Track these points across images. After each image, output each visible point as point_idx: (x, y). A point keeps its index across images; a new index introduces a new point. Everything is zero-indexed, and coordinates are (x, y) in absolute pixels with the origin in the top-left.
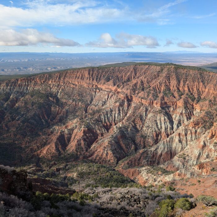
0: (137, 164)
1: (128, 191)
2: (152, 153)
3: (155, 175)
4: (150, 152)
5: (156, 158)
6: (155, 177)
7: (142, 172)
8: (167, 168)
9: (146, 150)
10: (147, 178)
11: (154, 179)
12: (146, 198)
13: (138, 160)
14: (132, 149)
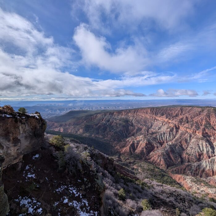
0: (182, 172)
1: (176, 190)
2: (195, 167)
3: (198, 185)
4: (193, 166)
5: (199, 172)
6: (198, 186)
7: (187, 180)
8: (209, 182)
9: (190, 164)
10: (191, 185)
11: (198, 188)
12: (191, 201)
13: (184, 170)
14: (179, 161)
